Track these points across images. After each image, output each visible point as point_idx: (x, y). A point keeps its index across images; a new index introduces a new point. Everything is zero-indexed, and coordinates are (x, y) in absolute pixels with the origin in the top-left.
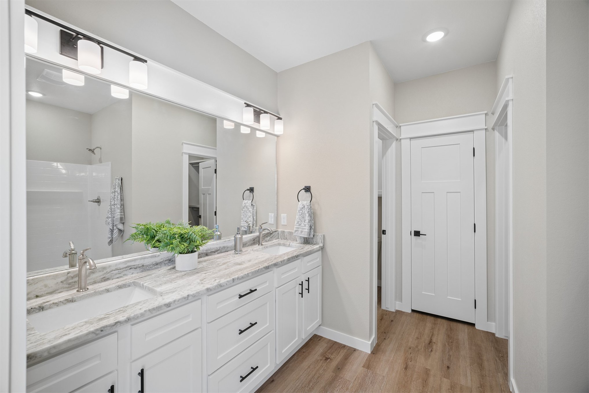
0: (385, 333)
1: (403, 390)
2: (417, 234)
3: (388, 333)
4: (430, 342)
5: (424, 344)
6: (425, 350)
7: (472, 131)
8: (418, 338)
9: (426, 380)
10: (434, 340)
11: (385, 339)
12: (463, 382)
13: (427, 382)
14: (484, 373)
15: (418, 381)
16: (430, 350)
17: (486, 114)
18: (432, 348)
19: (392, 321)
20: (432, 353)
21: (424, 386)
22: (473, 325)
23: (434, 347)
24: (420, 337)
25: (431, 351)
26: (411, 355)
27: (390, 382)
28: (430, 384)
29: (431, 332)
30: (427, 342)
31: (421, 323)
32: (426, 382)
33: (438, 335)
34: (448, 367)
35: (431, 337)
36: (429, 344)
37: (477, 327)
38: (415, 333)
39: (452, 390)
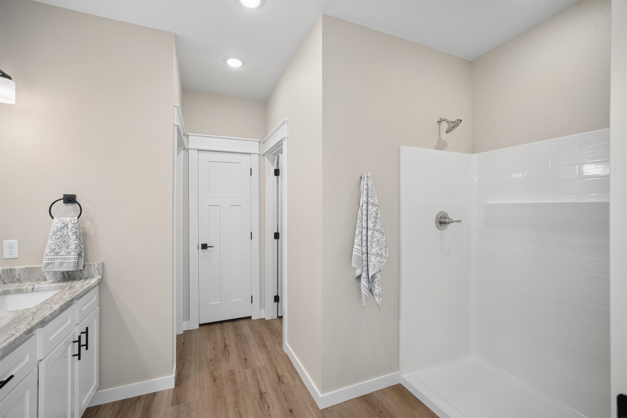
0: (181, 358)
1: (219, 401)
2: (204, 246)
3: (184, 357)
4: (225, 346)
5: (221, 351)
6: (224, 355)
7: (250, 154)
8: (214, 348)
9: (234, 379)
10: (227, 343)
11: (184, 364)
12: (259, 365)
13: (236, 380)
14: (268, 349)
15: (228, 385)
16: (227, 353)
17: (259, 142)
18: (229, 351)
19: (184, 343)
20: (230, 355)
21: (234, 386)
22: (250, 318)
23: (230, 349)
24: (215, 347)
25: (229, 353)
26: (214, 366)
27: (205, 401)
28: (238, 381)
29: (222, 338)
30: (222, 347)
31: (211, 334)
32: (234, 381)
33: (228, 337)
34: (246, 359)
35: (224, 342)
36: (225, 348)
37: (253, 318)
38: (210, 344)
39: (254, 375)
